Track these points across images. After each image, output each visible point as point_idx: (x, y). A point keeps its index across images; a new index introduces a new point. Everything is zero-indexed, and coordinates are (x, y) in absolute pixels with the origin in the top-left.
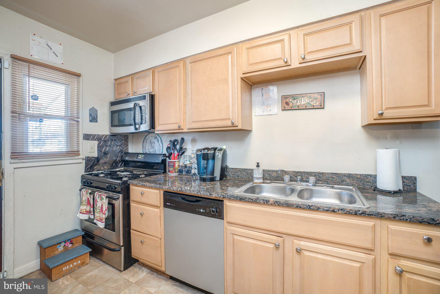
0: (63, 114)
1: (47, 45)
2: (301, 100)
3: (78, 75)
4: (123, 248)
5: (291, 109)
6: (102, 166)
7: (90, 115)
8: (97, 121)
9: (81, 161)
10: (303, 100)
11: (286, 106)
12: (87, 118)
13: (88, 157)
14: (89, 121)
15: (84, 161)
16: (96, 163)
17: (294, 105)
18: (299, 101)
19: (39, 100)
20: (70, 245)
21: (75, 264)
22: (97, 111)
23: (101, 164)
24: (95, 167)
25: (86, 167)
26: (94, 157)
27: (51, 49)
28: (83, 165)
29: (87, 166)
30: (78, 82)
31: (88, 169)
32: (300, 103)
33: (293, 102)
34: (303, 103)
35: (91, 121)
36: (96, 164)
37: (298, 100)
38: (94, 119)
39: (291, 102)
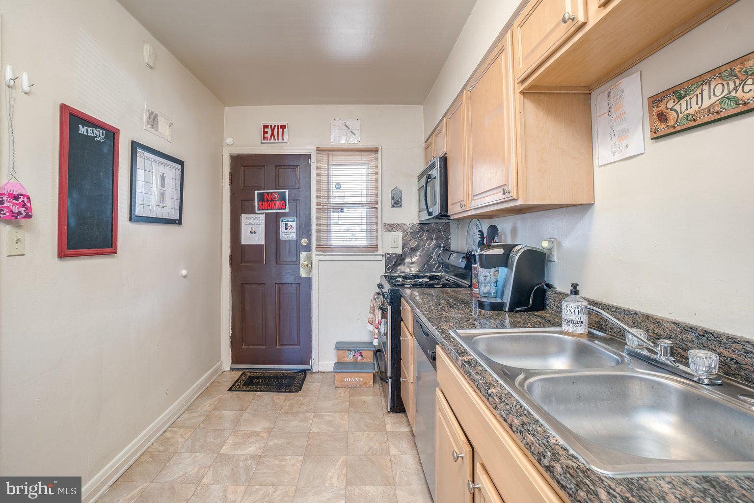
0: (364, 201)
1: (345, 125)
2: (700, 96)
3: (376, 151)
4: (390, 380)
5: (672, 130)
6: (409, 267)
7: (393, 198)
8: (401, 206)
9: (380, 258)
10: (706, 93)
11: (662, 127)
12: (388, 202)
13: (388, 254)
14: (391, 205)
15: (384, 258)
16: (398, 262)
17: (681, 116)
18: (694, 100)
19: (341, 188)
20: (360, 358)
21: (357, 380)
22: (401, 191)
23: (406, 264)
24: (399, 268)
25: (386, 267)
26: (395, 254)
27: (349, 128)
28: (383, 264)
29: (388, 265)
30: (377, 159)
31: (388, 270)
32: (699, 105)
33: (677, 107)
34: (707, 103)
35: (393, 206)
36: (400, 264)
37: (690, 99)
38: (397, 202)
39: (671, 109)
